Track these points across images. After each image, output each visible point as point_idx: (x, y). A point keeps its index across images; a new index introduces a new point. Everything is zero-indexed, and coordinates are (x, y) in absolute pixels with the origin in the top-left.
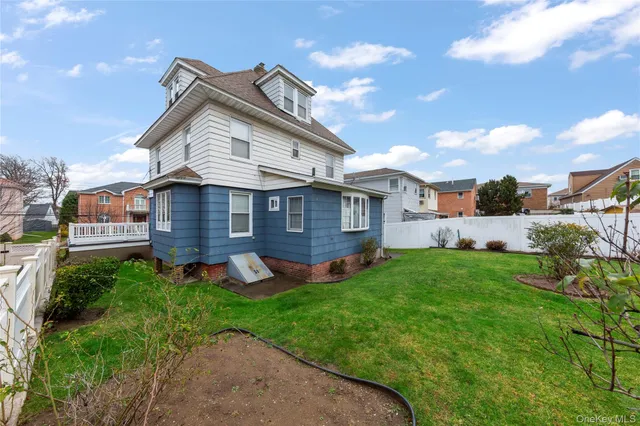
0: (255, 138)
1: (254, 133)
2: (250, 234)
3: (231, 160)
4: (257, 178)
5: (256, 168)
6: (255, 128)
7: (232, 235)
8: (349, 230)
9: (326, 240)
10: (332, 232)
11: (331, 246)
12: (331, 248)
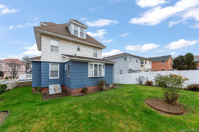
0: (60, 45)
1: (60, 43)
2: (58, 78)
3: (50, 53)
4: (61, 59)
5: (61, 55)
6: (60, 42)
7: (50, 78)
8: (92, 76)
9: (79, 80)
10: (83, 77)
11: (82, 82)
12: (82, 83)
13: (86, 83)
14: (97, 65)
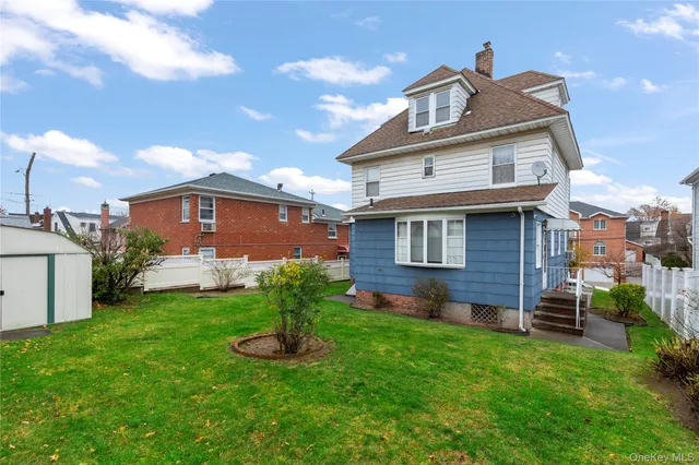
1: (382, 171)
8: (405, 263)
9: (372, 270)
10: (381, 263)
11: (379, 278)
12: (380, 280)
13: (390, 280)
14: (422, 222)
